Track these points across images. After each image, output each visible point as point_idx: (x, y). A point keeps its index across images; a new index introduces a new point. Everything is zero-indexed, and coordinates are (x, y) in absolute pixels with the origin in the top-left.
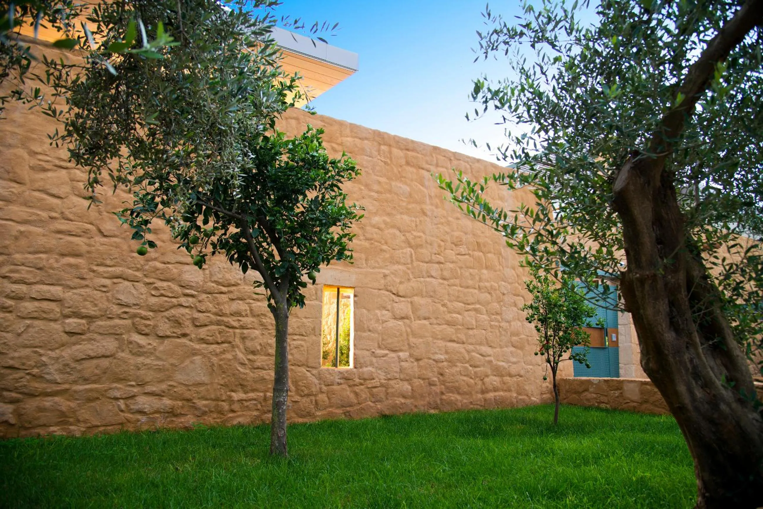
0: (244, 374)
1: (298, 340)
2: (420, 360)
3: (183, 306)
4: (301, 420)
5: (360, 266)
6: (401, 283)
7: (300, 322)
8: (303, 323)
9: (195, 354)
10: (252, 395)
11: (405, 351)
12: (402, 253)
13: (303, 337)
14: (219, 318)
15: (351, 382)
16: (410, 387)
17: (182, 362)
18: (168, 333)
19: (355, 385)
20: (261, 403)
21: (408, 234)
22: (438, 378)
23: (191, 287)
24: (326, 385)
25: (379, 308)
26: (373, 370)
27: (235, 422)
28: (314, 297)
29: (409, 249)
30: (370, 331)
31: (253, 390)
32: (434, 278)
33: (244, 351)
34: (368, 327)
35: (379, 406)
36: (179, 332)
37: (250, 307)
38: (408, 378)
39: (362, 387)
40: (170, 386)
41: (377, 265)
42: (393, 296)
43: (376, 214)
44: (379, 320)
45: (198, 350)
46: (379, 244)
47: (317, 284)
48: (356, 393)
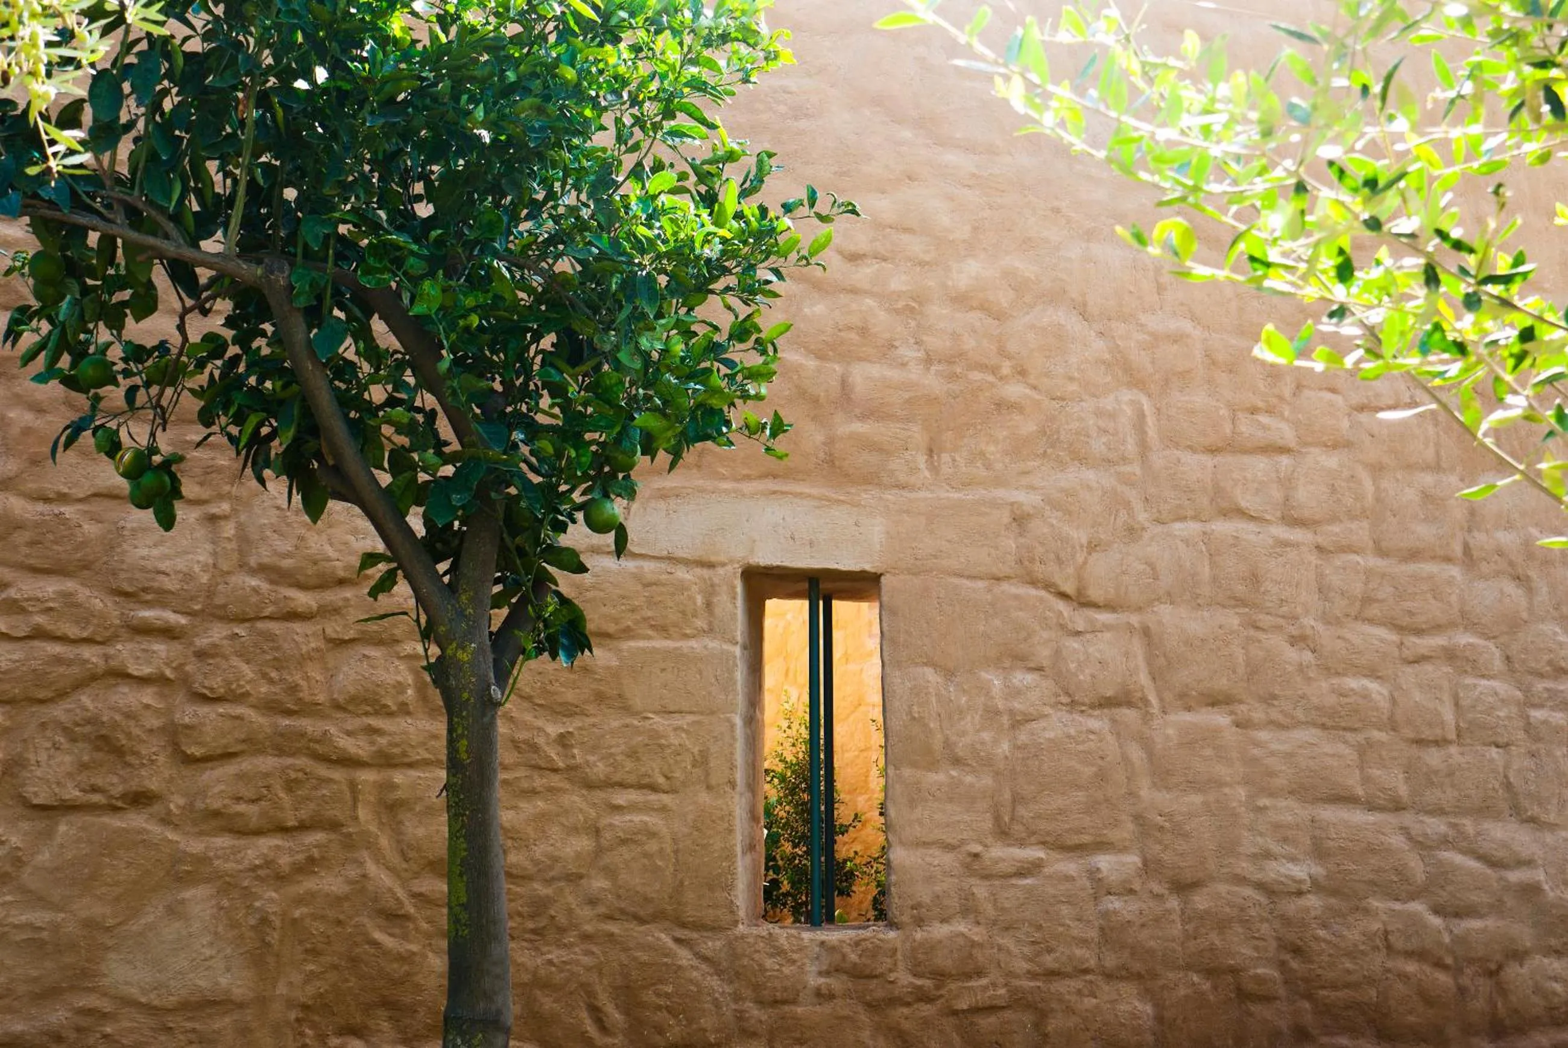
0: (401, 958)
1: (633, 808)
2: (1196, 885)
3: (129, 676)
5: (902, 478)
6: (1093, 547)
7: (637, 731)
8: (655, 735)
11: (1124, 850)
12: (1099, 413)
13: (653, 797)
14: (284, 723)
15: (876, 990)
16: (1149, 1009)
17: (134, 912)
18: (72, 793)
19: (893, 1001)
21: (1120, 328)
22: (1282, 965)
23: (162, 598)
24: (760, 1003)
25: (994, 662)
26: (977, 934)
28: (700, 623)
29: (1127, 395)
30: (957, 762)
32: (1252, 518)
33: (395, 860)
34: (947, 744)
36: (115, 783)
37: (417, 673)
38: (1137, 966)
39: (927, 1010)
40: (85, 1012)
41: (981, 471)
42: (1061, 605)
43: (971, 248)
44: (998, 713)
45: (202, 860)
46: (991, 378)
47: (711, 565)
48: (900, 1035)
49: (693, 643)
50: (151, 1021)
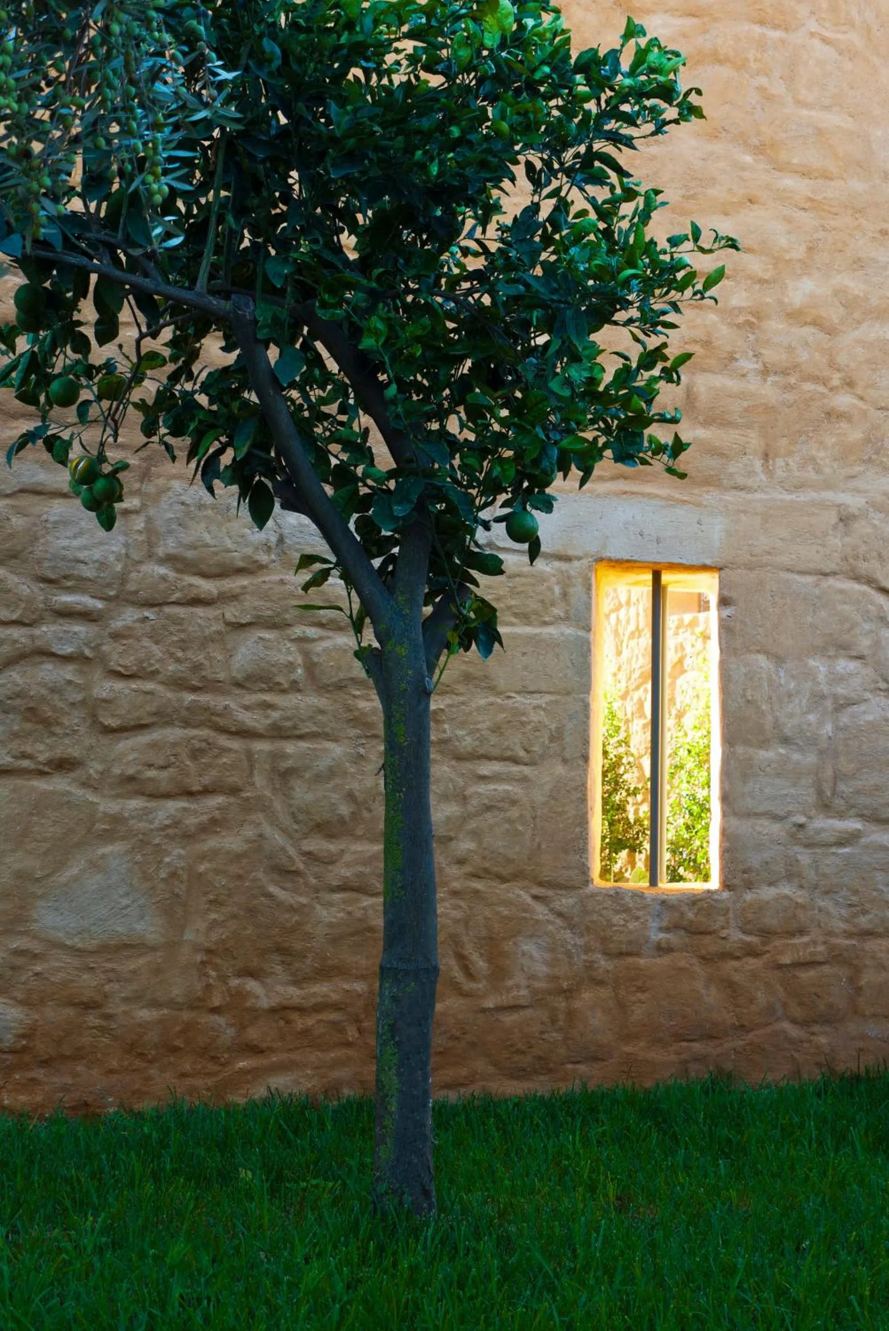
0: (292, 909)
1: (497, 778)
3: (53, 655)
4: (513, 1088)
5: (741, 481)
7: (502, 709)
8: (517, 712)
9: (107, 837)
10: (322, 990)
13: (515, 769)
14: (190, 697)
15: (710, 945)
17: (61, 865)
18: (5, 759)
19: (726, 956)
20: (358, 1021)
23: (81, 584)
24: (608, 954)
25: (820, 651)
26: (801, 896)
27: (259, 1092)
28: (557, 611)
30: (785, 740)
31: (324, 973)
33: (287, 821)
34: (777, 725)
35: (823, 1040)
36: (43, 751)
37: (306, 654)
39: (753, 963)
40: (18, 952)
41: (811, 475)
42: (882, 599)
43: (805, 267)
44: (823, 697)
45: (117, 819)
46: (821, 389)
47: (568, 559)
48: (730, 985)
49: (551, 630)
50: (76, 962)
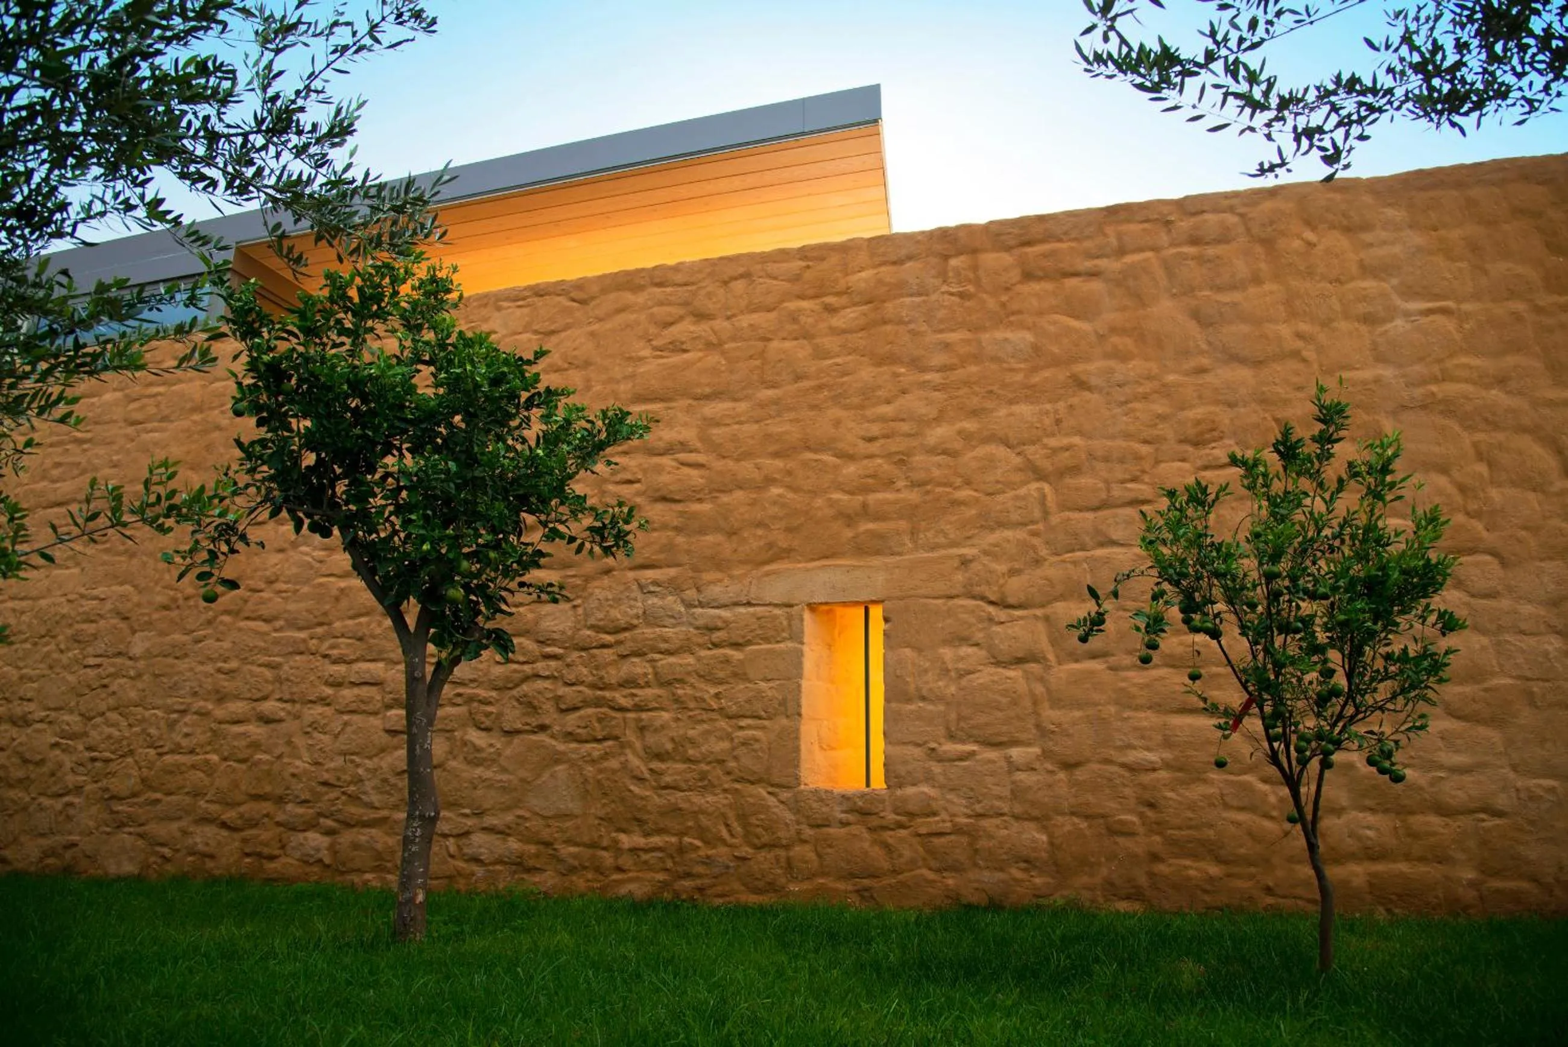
0: (642, 798)
1: (749, 727)
2: (1077, 765)
3: (541, 676)
4: (753, 899)
5: (896, 549)
6: (1013, 572)
7: (752, 690)
8: (760, 691)
9: (557, 762)
10: (656, 840)
11: (1028, 744)
12: (1017, 498)
13: (759, 722)
14: (599, 693)
15: (875, 822)
16: (1044, 838)
17: (539, 776)
18: (519, 726)
19: (884, 828)
20: (672, 857)
21: (1030, 450)
22: (1141, 815)
23: (553, 642)
24: (812, 826)
25: (947, 642)
26: (933, 792)
27: (623, 891)
28: (784, 634)
29: (1034, 485)
30: (923, 698)
31: (660, 831)
32: (1122, 545)
33: (642, 753)
34: (918, 689)
35: (950, 882)
36: (534, 721)
37: (654, 668)
38: (1035, 813)
39: (903, 832)
40: (519, 817)
41: (941, 540)
42: (991, 609)
43: (938, 420)
44: (948, 670)
45: (563, 753)
46: (948, 490)
47: (791, 606)
48: (887, 846)
49: (782, 645)
50: (541, 822)
